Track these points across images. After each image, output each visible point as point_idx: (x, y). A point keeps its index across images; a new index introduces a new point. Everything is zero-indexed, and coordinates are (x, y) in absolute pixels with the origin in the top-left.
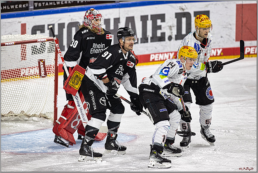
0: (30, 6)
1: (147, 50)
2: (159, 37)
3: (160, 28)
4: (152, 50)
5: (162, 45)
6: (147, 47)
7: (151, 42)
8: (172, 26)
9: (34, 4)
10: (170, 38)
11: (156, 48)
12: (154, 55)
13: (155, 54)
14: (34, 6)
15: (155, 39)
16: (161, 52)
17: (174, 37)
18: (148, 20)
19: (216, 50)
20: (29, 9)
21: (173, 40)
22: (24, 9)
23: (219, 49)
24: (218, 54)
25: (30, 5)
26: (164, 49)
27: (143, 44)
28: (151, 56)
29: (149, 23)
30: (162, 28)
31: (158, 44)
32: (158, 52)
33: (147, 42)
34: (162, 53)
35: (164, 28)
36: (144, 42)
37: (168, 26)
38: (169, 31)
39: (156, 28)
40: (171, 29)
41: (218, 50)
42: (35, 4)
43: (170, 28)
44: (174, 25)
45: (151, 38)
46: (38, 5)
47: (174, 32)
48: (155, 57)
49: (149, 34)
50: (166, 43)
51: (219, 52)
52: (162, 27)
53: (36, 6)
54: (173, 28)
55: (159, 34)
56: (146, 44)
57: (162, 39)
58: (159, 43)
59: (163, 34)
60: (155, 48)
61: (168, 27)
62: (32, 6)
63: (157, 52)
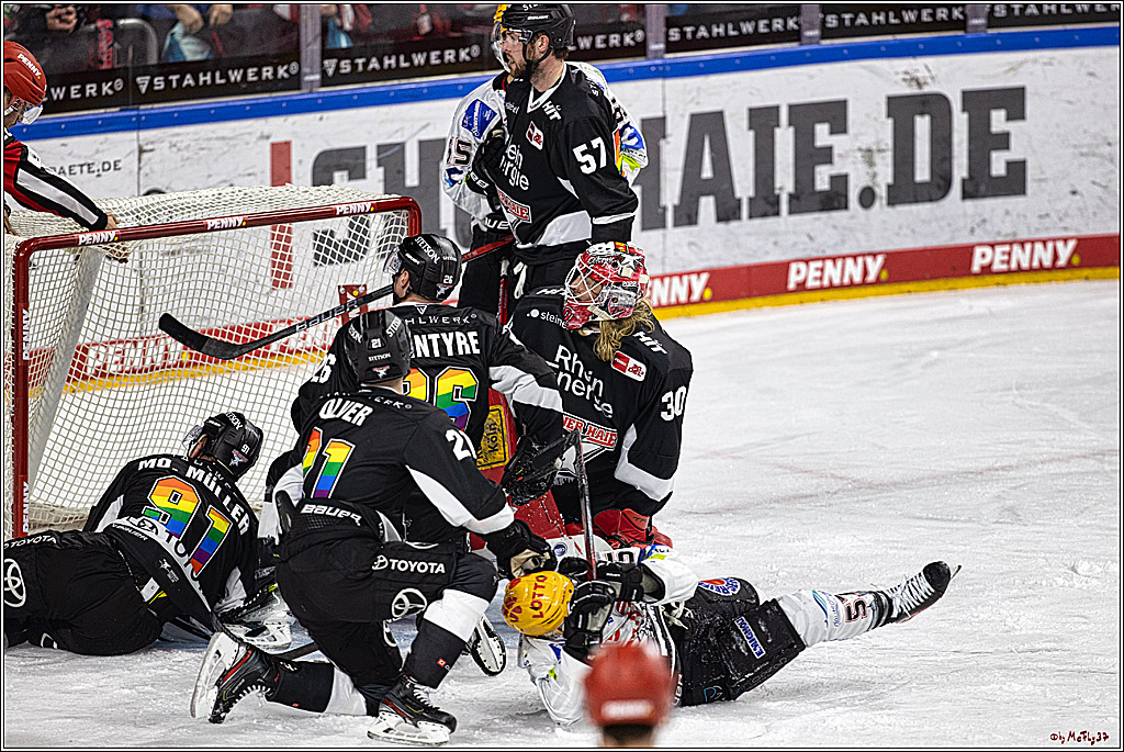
0: (306, 74)
1: (776, 243)
2: (821, 192)
3: (826, 155)
4: (795, 244)
5: (835, 227)
6: (775, 234)
7: (791, 212)
8: (874, 148)
9: (322, 65)
10: (867, 197)
11: (811, 238)
12: (802, 266)
13: (807, 262)
14: (324, 72)
15: (809, 200)
16: (830, 253)
17: (882, 191)
18: (778, 126)
19: (1050, 245)
20: (303, 85)
21: (881, 205)
22: (281, 85)
23: (1065, 240)
24: (1062, 262)
25: (306, 70)
26: (843, 242)
27: (757, 222)
28: (794, 267)
29: (784, 138)
30: (836, 159)
31: (818, 219)
32: (821, 255)
33: (777, 214)
34: (834, 259)
35: (840, 156)
36: (765, 215)
37: (860, 149)
38: (863, 168)
39: (810, 156)
40: (871, 164)
41: (1060, 245)
42: (326, 62)
43: (869, 155)
44: (883, 147)
45: (791, 196)
46: (338, 67)
47: (885, 174)
48: (810, 274)
49: (785, 181)
50: (852, 217)
51: (1065, 252)
52: (836, 151)
53: (330, 72)
54: (877, 158)
55: (822, 182)
56: (770, 221)
57: (834, 199)
58: (824, 216)
59: (840, 181)
60: (807, 240)
61: (859, 154)
62: (312, 73)
63: (814, 255)
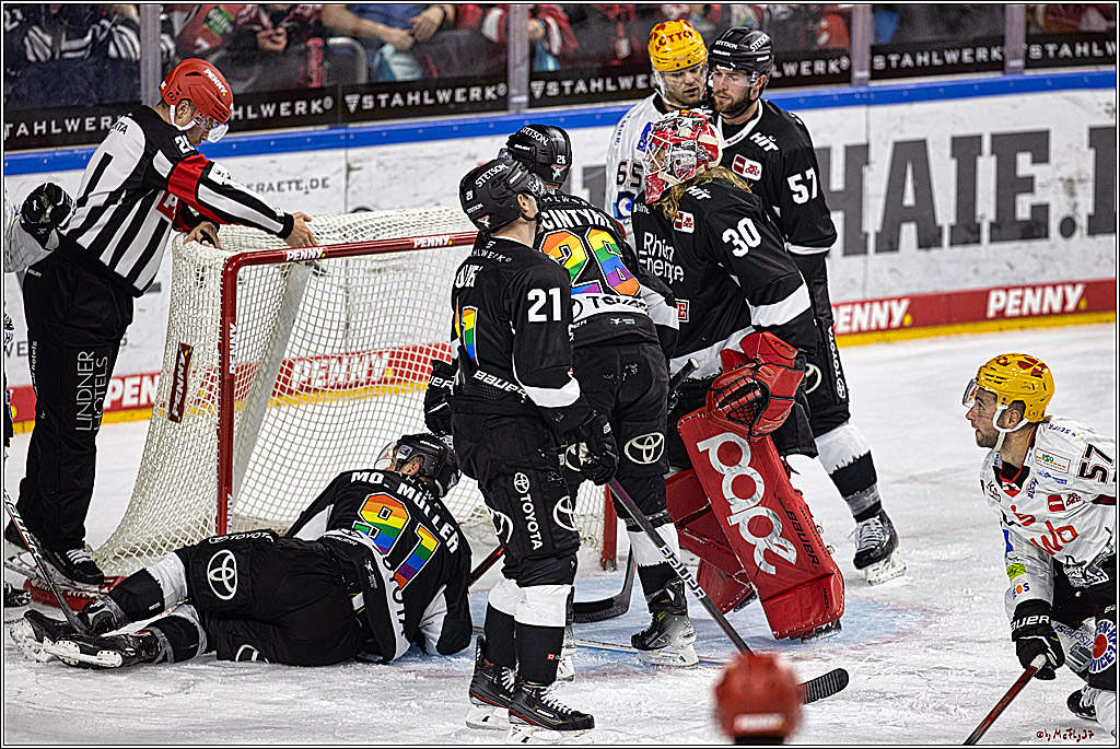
0: (514, 96)
1: (976, 271)
2: (1022, 222)
3: (1028, 185)
4: (995, 273)
5: (1035, 256)
6: (975, 262)
7: (992, 240)
8: (1075, 178)
9: (530, 87)
10: (1068, 227)
11: (1011, 267)
12: (1002, 294)
13: (1007, 290)
14: (531, 94)
15: (1008, 228)
16: (1029, 281)
17: (1082, 222)
18: (980, 154)
20: (511, 106)
21: (1082, 236)
22: (488, 106)
25: (513, 91)
26: (1044, 271)
27: (958, 250)
28: (993, 295)
29: (987, 167)
30: (1037, 188)
31: (1020, 248)
32: (1020, 283)
33: (978, 241)
34: (1034, 288)
35: (1042, 186)
36: (965, 243)
37: (1061, 179)
38: (1063, 197)
39: (1011, 185)
40: (1072, 194)
42: (534, 85)
43: (1070, 185)
44: (1084, 177)
45: (993, 226)
46: (545, 90)
47: (1086, 204)
48: (1010, 303)
49: (986, 209)
50: (1053, 246)
52: (1038, 181)
53: (538, 94)
54: (1078, 188)
55: (1023, 210)
56: (971, 250)
57: (1035, 228)
58: (1024, 245)
59: (1041, 211)
60: (1007, 268)
61: (1060, 185)
62: (519, 95)
63: (1014, 283)
